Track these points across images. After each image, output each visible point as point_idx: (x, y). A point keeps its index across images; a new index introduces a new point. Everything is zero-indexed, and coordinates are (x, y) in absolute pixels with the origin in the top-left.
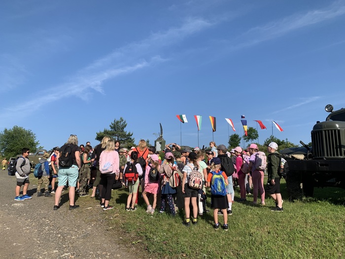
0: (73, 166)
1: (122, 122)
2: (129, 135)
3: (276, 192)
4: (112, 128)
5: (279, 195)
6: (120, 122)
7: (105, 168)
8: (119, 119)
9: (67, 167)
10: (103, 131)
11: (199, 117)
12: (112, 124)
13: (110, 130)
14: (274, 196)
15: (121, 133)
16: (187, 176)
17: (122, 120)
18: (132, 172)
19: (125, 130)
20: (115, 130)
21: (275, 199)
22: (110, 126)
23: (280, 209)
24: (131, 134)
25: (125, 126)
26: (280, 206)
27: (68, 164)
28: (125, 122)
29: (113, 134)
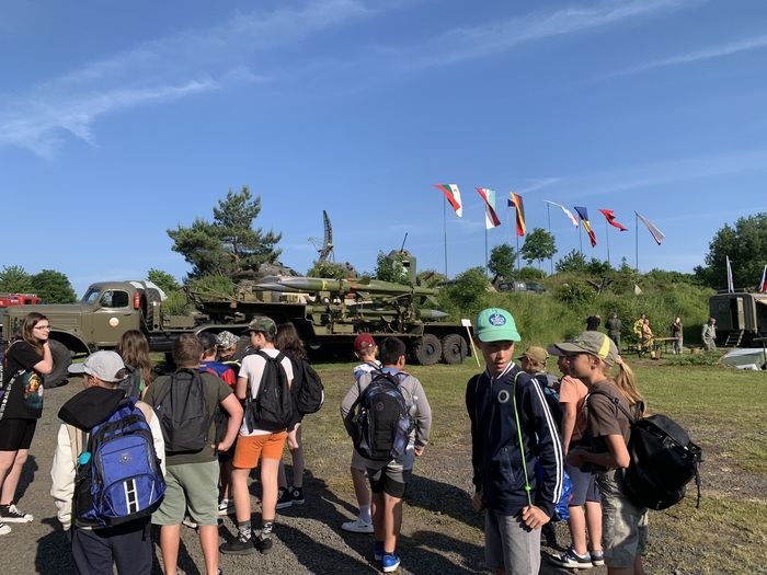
1: (247, 202)
2: (271, 240)
4: (218, 216)
6: (243, 200)
8: (239, 193)
11: (488, 193)
12: (222, 205)
13: (212, 222)
17: (248, 196)
20: (227, 224)
22: (215, 211)
24: (275, 237)
25: (257, 211)
28: (258, 200)
29: (222, 236)
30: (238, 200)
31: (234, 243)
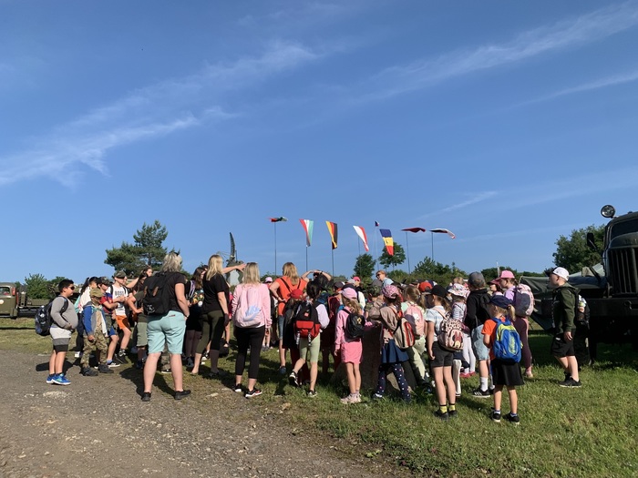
0: (171, 313)
1: (158, 230)
3: (568, 354)
4: (137, 241)
5: (573, 359)
6: (155, 229)
7: (249, 317)
8: (151, 224)
9: (158, 315)
10: (119, 247)
11: (308, 223)
12: (139, 233)
13: (134, 244)
14: (565, 360)
15: (156, 251)
16: (435, 328)
17: (158, 226)
18: (309, 319)
19: (164, 244)
20: (144, 245)
21: (567, 365)
22: (135, 237)
23: (576, 384)
25: (165, 236)
26: (576, 377)
27: (160, 310)
28: (164, 229)
29: (140, 253)
30: (149, 230)
31: (150, 258)
